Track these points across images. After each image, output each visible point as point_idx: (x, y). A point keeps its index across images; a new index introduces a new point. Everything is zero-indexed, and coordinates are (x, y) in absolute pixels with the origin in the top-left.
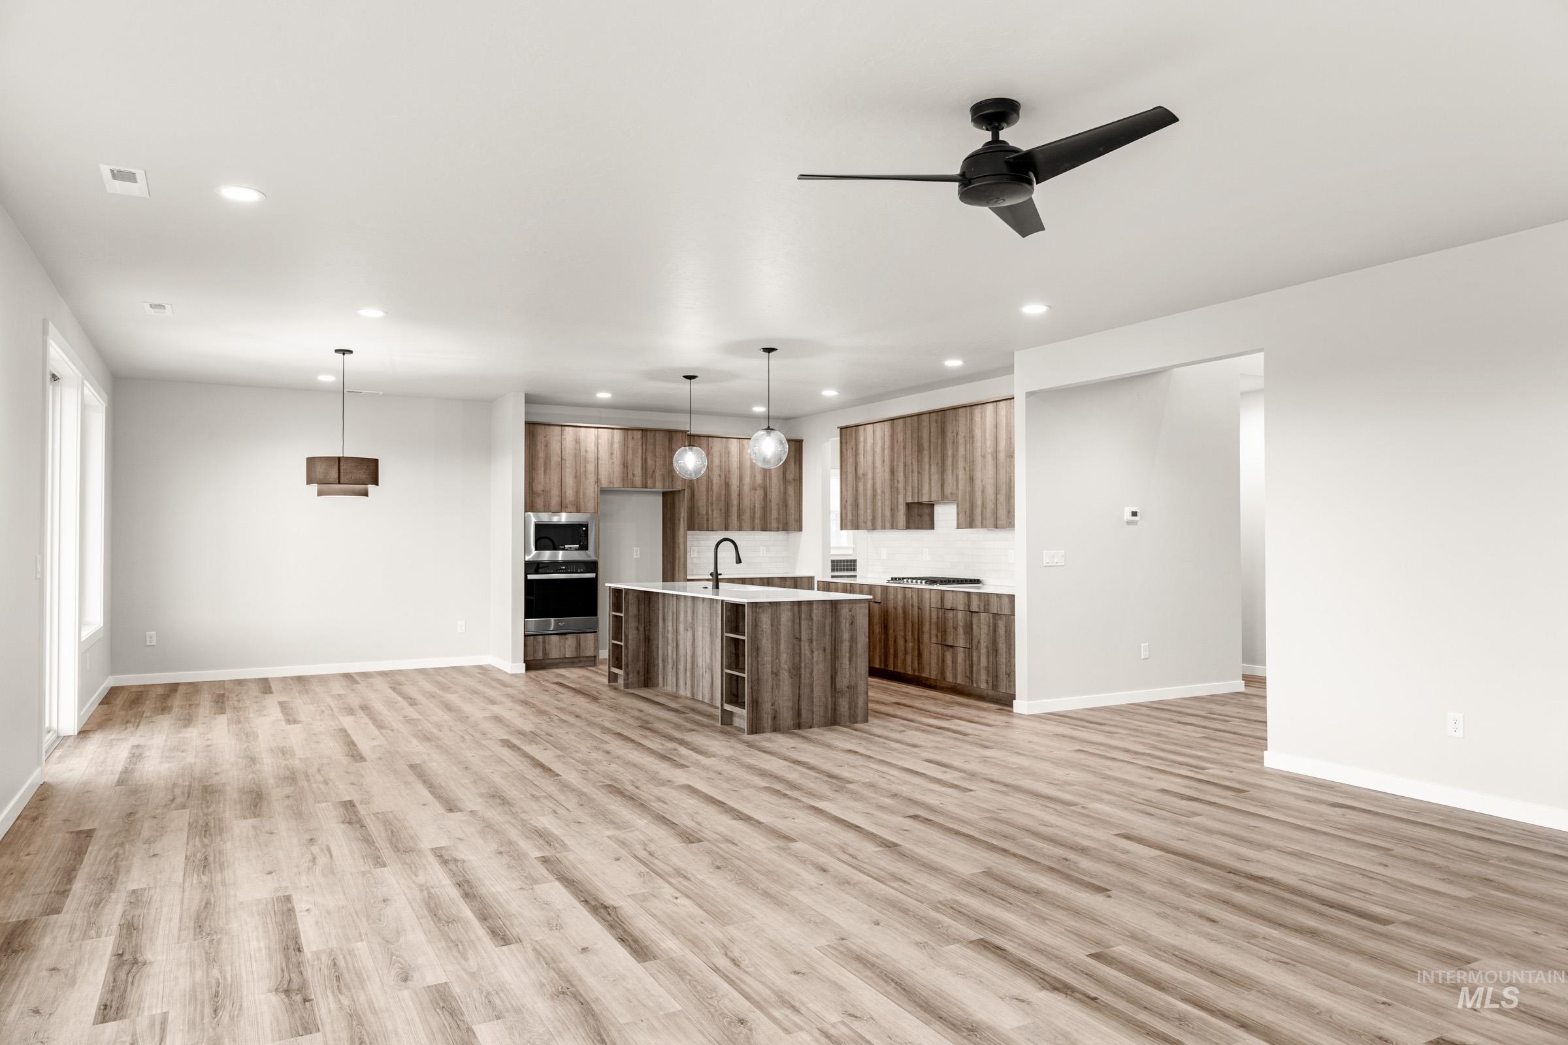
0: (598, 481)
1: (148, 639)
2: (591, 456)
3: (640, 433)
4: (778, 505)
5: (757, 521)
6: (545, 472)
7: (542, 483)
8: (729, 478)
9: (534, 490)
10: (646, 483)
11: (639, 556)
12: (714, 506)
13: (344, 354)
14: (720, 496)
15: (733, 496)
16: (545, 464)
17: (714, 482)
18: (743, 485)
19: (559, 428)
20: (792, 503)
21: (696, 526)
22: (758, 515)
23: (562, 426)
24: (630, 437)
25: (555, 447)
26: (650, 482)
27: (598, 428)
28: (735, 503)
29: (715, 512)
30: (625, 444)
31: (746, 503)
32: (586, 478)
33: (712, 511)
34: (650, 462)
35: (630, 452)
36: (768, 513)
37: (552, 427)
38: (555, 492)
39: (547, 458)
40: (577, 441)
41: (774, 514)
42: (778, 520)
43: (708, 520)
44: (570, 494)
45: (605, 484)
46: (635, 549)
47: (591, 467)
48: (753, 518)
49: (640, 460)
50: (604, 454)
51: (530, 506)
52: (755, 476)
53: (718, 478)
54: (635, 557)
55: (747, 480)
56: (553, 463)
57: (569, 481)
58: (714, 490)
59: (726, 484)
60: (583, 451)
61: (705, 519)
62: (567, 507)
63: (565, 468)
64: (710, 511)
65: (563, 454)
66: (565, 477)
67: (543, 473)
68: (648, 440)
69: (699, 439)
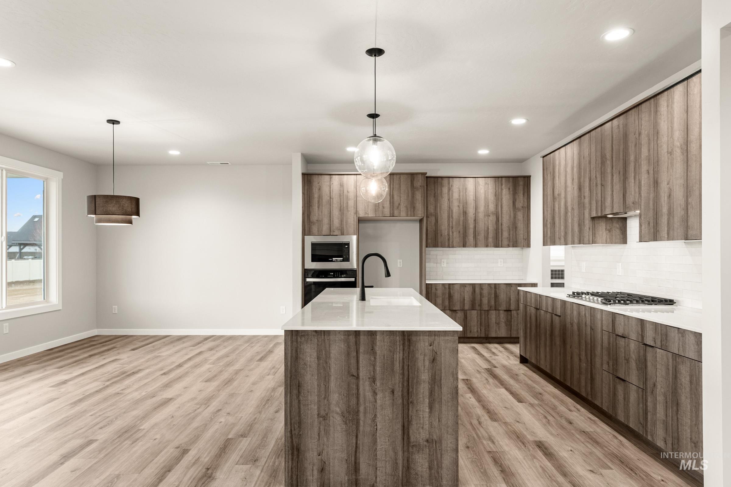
0: (356, 212)
1: (114, 310)
2: (351, 195)
4: (509, 227)
5: (490, 240)
7: (317, 215)
8: (466, 208)
9: (311, 220)
10: (393, 213)
11: (402, 266)
12: (454, 229)
13: (113, 124)
14: (459, 222)
15: (470, 222)
16: (319, 202)
17: (454, 211)
18: (478, 213)
19: (328, 176)
20: (521, 225)
21: (440, 244)
22: (491, 235)
23: (330, 175)
25: (325, 190)
26: (396, 213)
27: (356, 174)
28: (472, 226)
29: (455, 233)
31: (481, 226)
32: (348, 211)
33: (453, 233)
34: (396, 197)
36: (500, 233)
37: (323, 176)
38: (326, 221)
39: (320, 197)
40: (342, 185)
41: (505, 234)
42: (509, 239)
43: (449, 240)
44: (336, 222)
45: (362, 214)
46: (399, 261)
47: (351, 203)
48: (487, 238)
49: (388, 196)
51: (306, 231)
52: (488, 206)
53: (457, 208)
54: (399, 266)
55: (482, 209)
56: (324, 201)
57: (336, 213)
58: (454, 217)
59: (464, 212)
60: (345, 191)
61: (447, 239)
62: (334, 231)
63: (333, 204)
64: (451, 233)
65: (331, 194)
66: (333, 210)
67: (317, 209)
68: (395, 181)
69: (442, 180)
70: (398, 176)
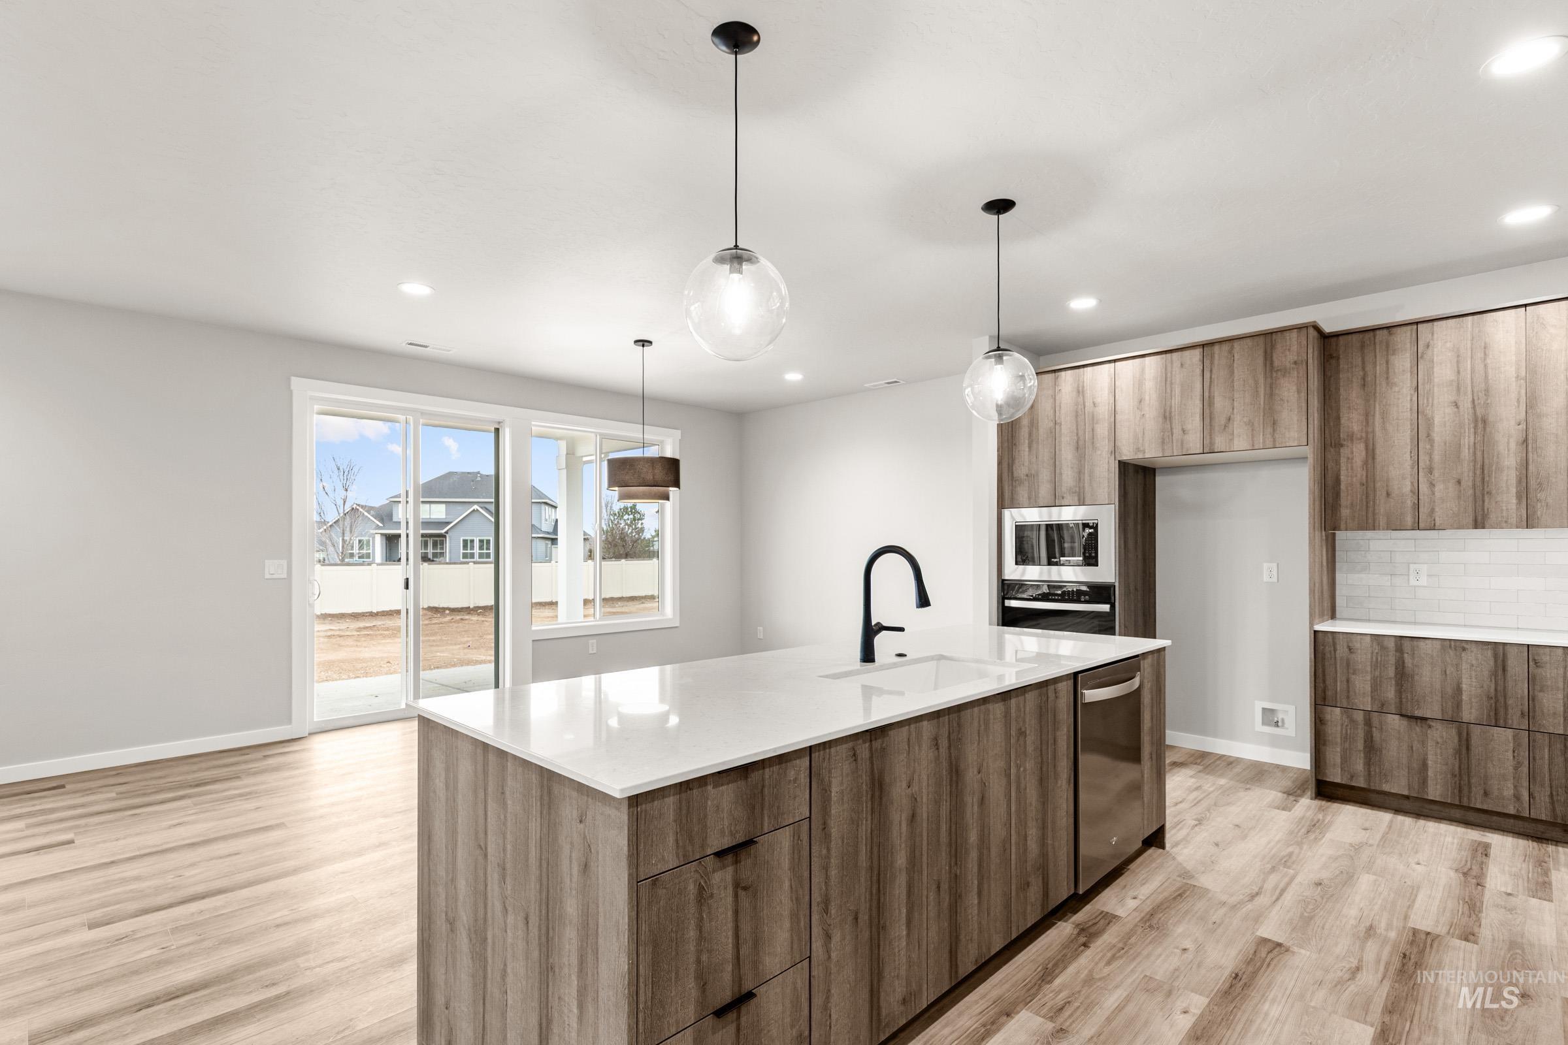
2: (1103, 411)
3: (1197, 353)
6: (1030, 447)
7: (1026, 464)
8: (1487, 405)
9: (1016, 475)
10: (1212, 444)
11: (1275, 579)
12: (1436, 473)
13: (643, 346)
14: (1458, 451)
15: (1502, 448)
16: (1030, 434)
17: (1437, 420)
19: (1051, 376)
21: (1382, 521)
23: (1055, 371)
24: (1177, 364)
25: (1044, 406)
26: (1220, 442)
27: (1115, 361)
29: (1439, 487)
30: (1166, 380)
32: (1094, 448)
33: (1432, 485)
34: (1219, 403)
35: (1177, 391)
38: (1045, 475)
39: (1033, 424)
40: (1080, 391)
43: (1417, 506)
44: (1069, 476)
45: (1128, 454)
46: (1266, 565)
47: (1102, 430)
49: (1198, 403)
50: (1125, 404)
51: (1004, 501)
53: (1450, 410)
54: (1266, 578)
56: (1041, 431)
57: (1067, 455)
58: (1437, 438)
59: (1476, 421)
60: (1089, 404)
61: (1409, 503)
62: (1063, 498)
63: (1060, 436)
64: (1424, 488)
65: (1057, 414)
66: (1060, 450)
67: (1027, 450)
68: (1216, 362)
69: (1390, 334)
70: (1226, 347)
